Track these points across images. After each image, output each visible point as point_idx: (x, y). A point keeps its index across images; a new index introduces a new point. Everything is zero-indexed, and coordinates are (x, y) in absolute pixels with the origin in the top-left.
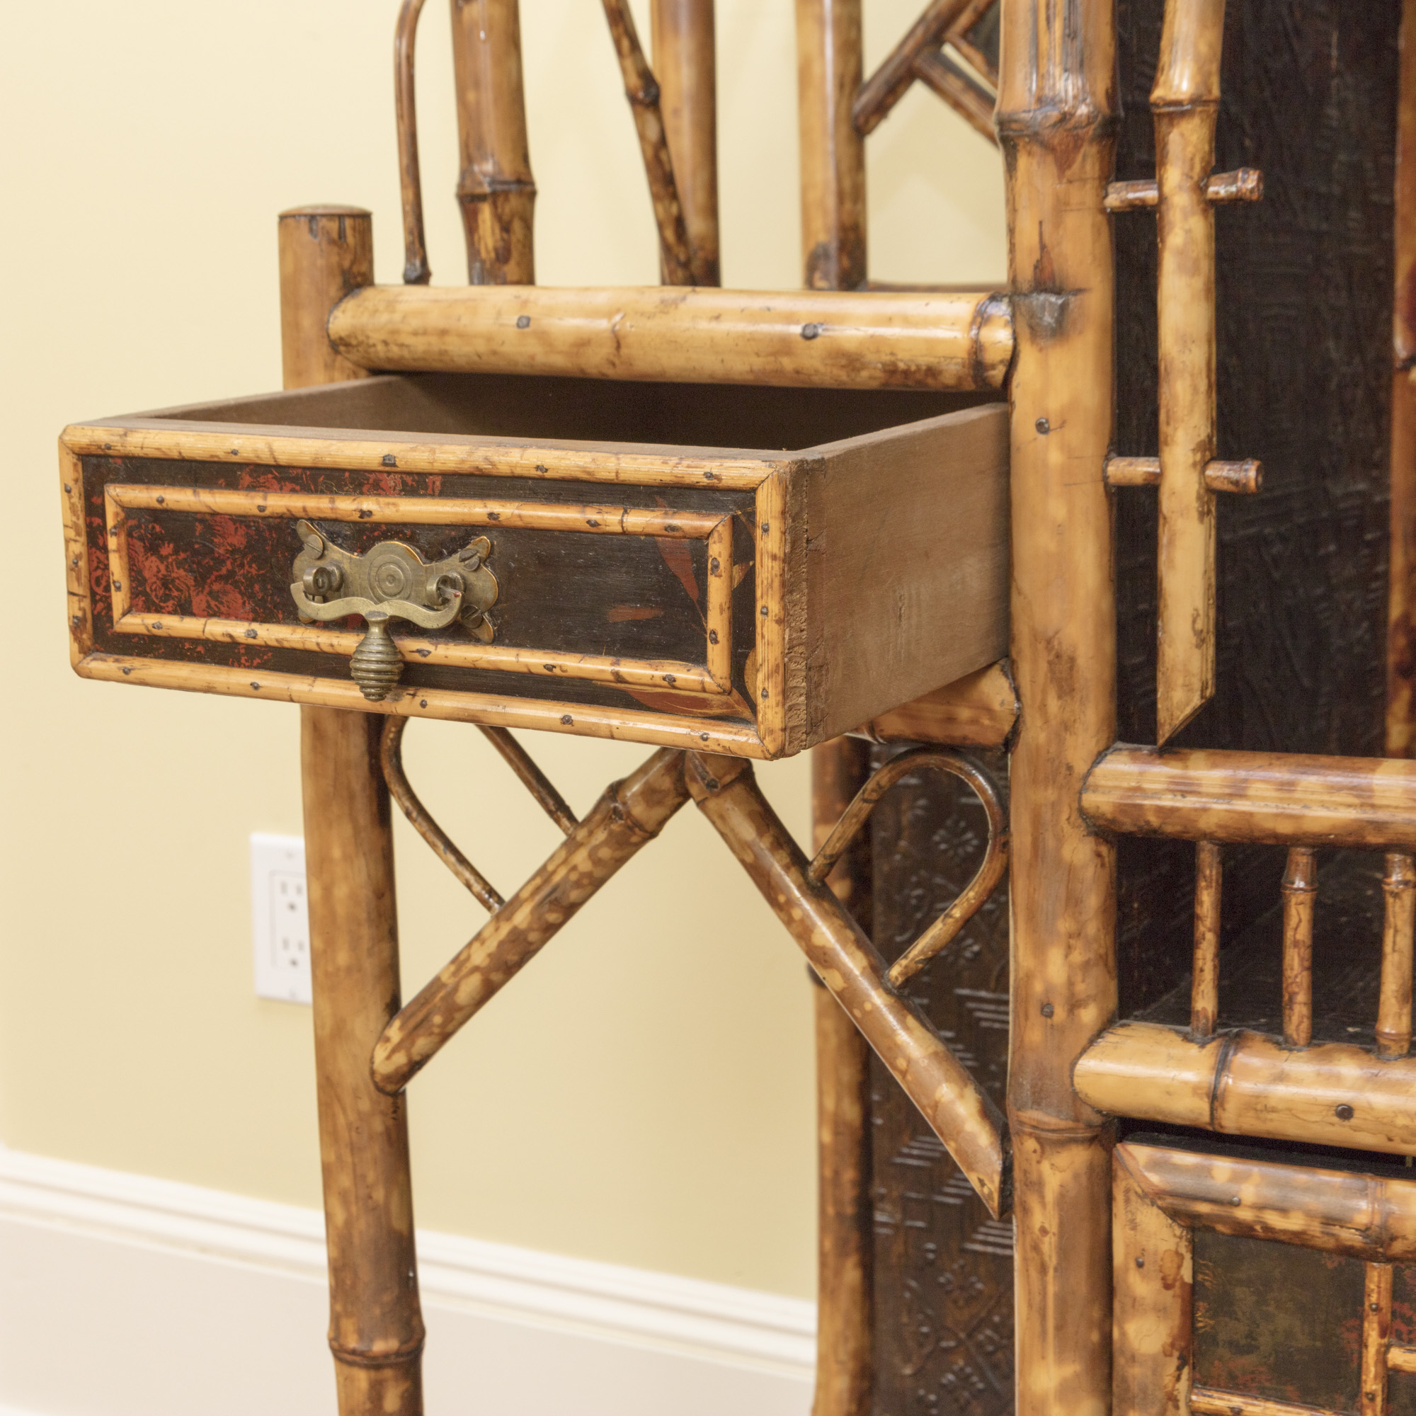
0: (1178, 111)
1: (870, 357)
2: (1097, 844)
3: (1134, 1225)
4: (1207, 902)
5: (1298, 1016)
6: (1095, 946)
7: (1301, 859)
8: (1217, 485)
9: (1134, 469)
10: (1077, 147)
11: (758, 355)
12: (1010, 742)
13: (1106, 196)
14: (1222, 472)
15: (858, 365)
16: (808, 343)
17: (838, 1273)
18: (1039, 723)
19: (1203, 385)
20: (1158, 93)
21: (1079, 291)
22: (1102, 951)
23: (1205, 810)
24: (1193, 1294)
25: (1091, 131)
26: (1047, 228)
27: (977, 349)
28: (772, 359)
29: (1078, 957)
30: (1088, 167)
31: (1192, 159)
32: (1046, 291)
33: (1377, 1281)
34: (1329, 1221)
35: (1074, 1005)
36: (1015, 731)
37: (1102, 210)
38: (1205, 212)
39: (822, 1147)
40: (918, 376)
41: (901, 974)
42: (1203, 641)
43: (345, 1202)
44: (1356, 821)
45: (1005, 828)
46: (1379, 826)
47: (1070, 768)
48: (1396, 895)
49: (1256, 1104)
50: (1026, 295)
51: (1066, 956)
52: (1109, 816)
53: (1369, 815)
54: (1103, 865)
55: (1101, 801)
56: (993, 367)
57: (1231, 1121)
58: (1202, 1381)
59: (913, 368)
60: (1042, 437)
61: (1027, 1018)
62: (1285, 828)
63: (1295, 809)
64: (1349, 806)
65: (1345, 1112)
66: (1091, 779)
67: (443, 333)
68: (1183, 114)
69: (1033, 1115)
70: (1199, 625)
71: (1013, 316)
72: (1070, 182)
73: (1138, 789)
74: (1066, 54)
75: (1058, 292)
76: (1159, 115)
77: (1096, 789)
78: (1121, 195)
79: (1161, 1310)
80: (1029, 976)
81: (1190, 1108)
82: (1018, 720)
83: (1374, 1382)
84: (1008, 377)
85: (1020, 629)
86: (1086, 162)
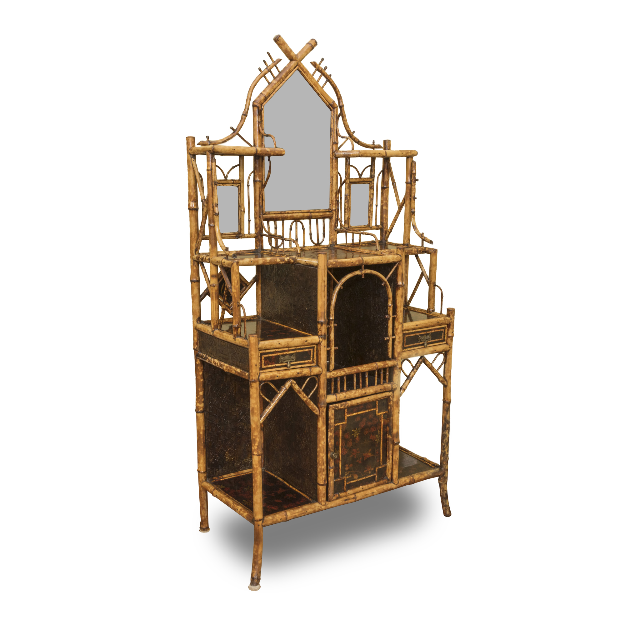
0: (332, 320)
1: (310, 343)
3: (332, 412)
4: (333, 383)
5: (339, 391)
7: (340, 378)
8: (335, 349)
9: (329, 349)
11: (301, 344)
19: (334, 341)
20: (330, 319)
23: (334, 376)
24: (334, 416)
26: (325, 330)
27: (319, 340)
31: (333, 324)
33: (346, 410)
35: (325, 395)
36: (322, 373)
38: (334, 327)
40: (313, 344)
41: (310, 396)
45: (319, 380)
46: (346, 374)
50: (323, 336)
52: (327, 378)
57: (338, 400)
58: (335, 423)
62: (339, 376)
64: (344, 373)
69: (322, 405)
70: (334, 360)
71: (322, 338)
73: (329, 376)
77: (326, 376)
78: (328, 327)
79: (332, 418)
80: (323, 393)
81: (334, 400)
82: (322, 371)
83: (346, 418)
84: (321, 343)
85: (322, 363)
86: (326, 325)
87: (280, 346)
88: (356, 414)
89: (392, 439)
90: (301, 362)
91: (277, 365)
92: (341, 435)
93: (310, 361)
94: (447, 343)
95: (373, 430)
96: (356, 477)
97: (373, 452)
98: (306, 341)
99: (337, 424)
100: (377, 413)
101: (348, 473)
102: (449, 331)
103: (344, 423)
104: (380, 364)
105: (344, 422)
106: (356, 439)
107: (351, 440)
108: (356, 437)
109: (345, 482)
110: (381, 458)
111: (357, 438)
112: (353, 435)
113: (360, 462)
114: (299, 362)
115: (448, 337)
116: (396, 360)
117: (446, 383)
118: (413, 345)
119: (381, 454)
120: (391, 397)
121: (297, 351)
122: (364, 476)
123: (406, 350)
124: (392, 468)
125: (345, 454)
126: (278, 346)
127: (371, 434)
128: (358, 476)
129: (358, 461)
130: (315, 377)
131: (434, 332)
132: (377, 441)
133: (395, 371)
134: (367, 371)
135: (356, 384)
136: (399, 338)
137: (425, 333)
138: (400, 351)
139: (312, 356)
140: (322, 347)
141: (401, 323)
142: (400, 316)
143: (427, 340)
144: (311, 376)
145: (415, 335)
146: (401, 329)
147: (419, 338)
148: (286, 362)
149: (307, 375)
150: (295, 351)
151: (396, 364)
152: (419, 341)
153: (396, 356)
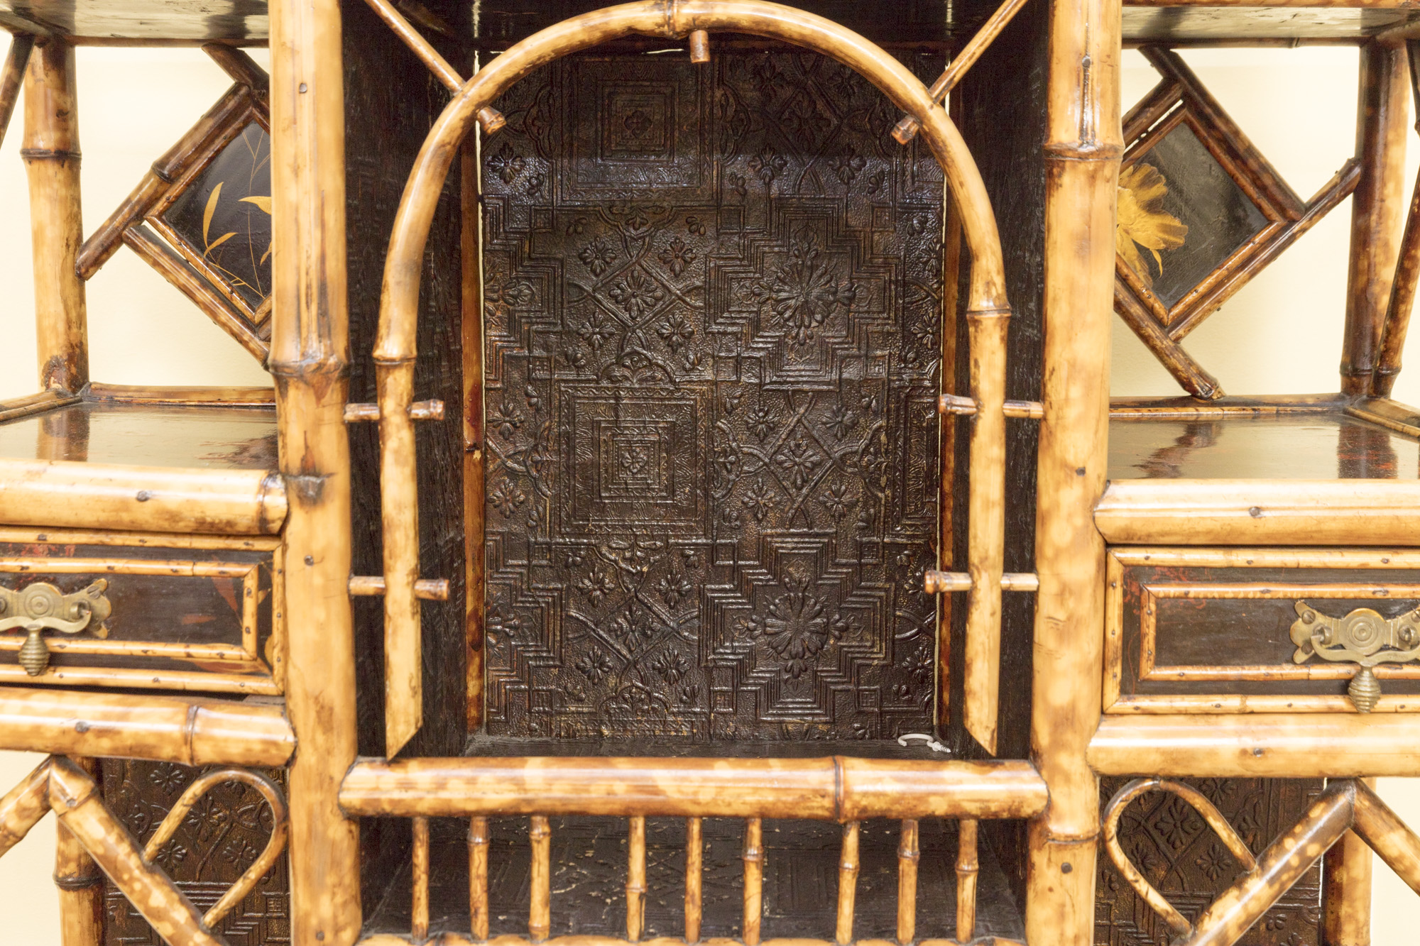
0: (392, 365)
1: (186, 514)
2: (350, 824)
4: (421, 855)
5: (481, 920)
6: (350, 890)
7: (479, 824)
8: (423, 595)
9: (367, 585)
10: (328, 385)
11: (104, 511)
12: (290, 762)
13: (345, 413)
14: (425, 587)
15: (177, 519)
16: (141, 504)
18: (310, 750)
19: (411, 533)
20: (378, 353)
21: (330, 475)
22: (354, 893)
23: (421, 799)
25: (336, 374)
26: (309, 435)
27: (262, 510)
28: (114, 514)
29: (339, 899)
30: (335, 397)
31: (402, 395)
32: (309, 474)
35: (337, 930)
36: (294, 757)
37: (343, 423)
38: (410, 426)
40: (220, 526)
41: (214, 919)
42: (416, 693)
44: (515, 800)
45: (286, 817)
46: (529, 802)
47: (331, 778)
48: (539, 842)
50: (295, 477)
51: (332, 899)
52: (358, 807)
53: (523, 796)
54: (353, 837)
55: (353, 796)
56: (273, 521)
59: (217, 521)
60: (308, 568)
61: (306, 941)
62: (471, 807)
63: (478, 795)
64: (511, 791)
66: (345, 785)
68: (395, 367)
70: (414, 683)
71: (286, 489)
72: (324, 406)
73: (376, 789)
74: (320, 326)
75: (317, 475)
76: (380, 366)
77: (349, 789)
78: (356, 412)
80: (307, 915)
82: (296, 748)
84: (285, 527)
85: (296, 690)
86: (334, 393)
90: (158, 649)
93: (230, 652)
98: (144, 498)
104: (873, 781)
116: (1038, 770)
118: (1232, 672)
121: (121, 565)
123: (1145, 702)
130: (250, 776)
133: (1039, 858)
134: (743, 810)
135: (641, 896)
136: (1064, 592)
137: (1366, 591)
138: (1073, 707)
139: (249, 620)
140: (294, 562)
141: (1082, 472)
142: (1072, 413)
143: (1385, 656)
144: (212, 767)
145: (1252, 590)
146: (1079, 521)
147: (1300, 630)
148: (20, 631)
149: (166, 753)
150: (99, 565)
151: (1040, 805)
152: (1300, 657)
153: (1043, 732)
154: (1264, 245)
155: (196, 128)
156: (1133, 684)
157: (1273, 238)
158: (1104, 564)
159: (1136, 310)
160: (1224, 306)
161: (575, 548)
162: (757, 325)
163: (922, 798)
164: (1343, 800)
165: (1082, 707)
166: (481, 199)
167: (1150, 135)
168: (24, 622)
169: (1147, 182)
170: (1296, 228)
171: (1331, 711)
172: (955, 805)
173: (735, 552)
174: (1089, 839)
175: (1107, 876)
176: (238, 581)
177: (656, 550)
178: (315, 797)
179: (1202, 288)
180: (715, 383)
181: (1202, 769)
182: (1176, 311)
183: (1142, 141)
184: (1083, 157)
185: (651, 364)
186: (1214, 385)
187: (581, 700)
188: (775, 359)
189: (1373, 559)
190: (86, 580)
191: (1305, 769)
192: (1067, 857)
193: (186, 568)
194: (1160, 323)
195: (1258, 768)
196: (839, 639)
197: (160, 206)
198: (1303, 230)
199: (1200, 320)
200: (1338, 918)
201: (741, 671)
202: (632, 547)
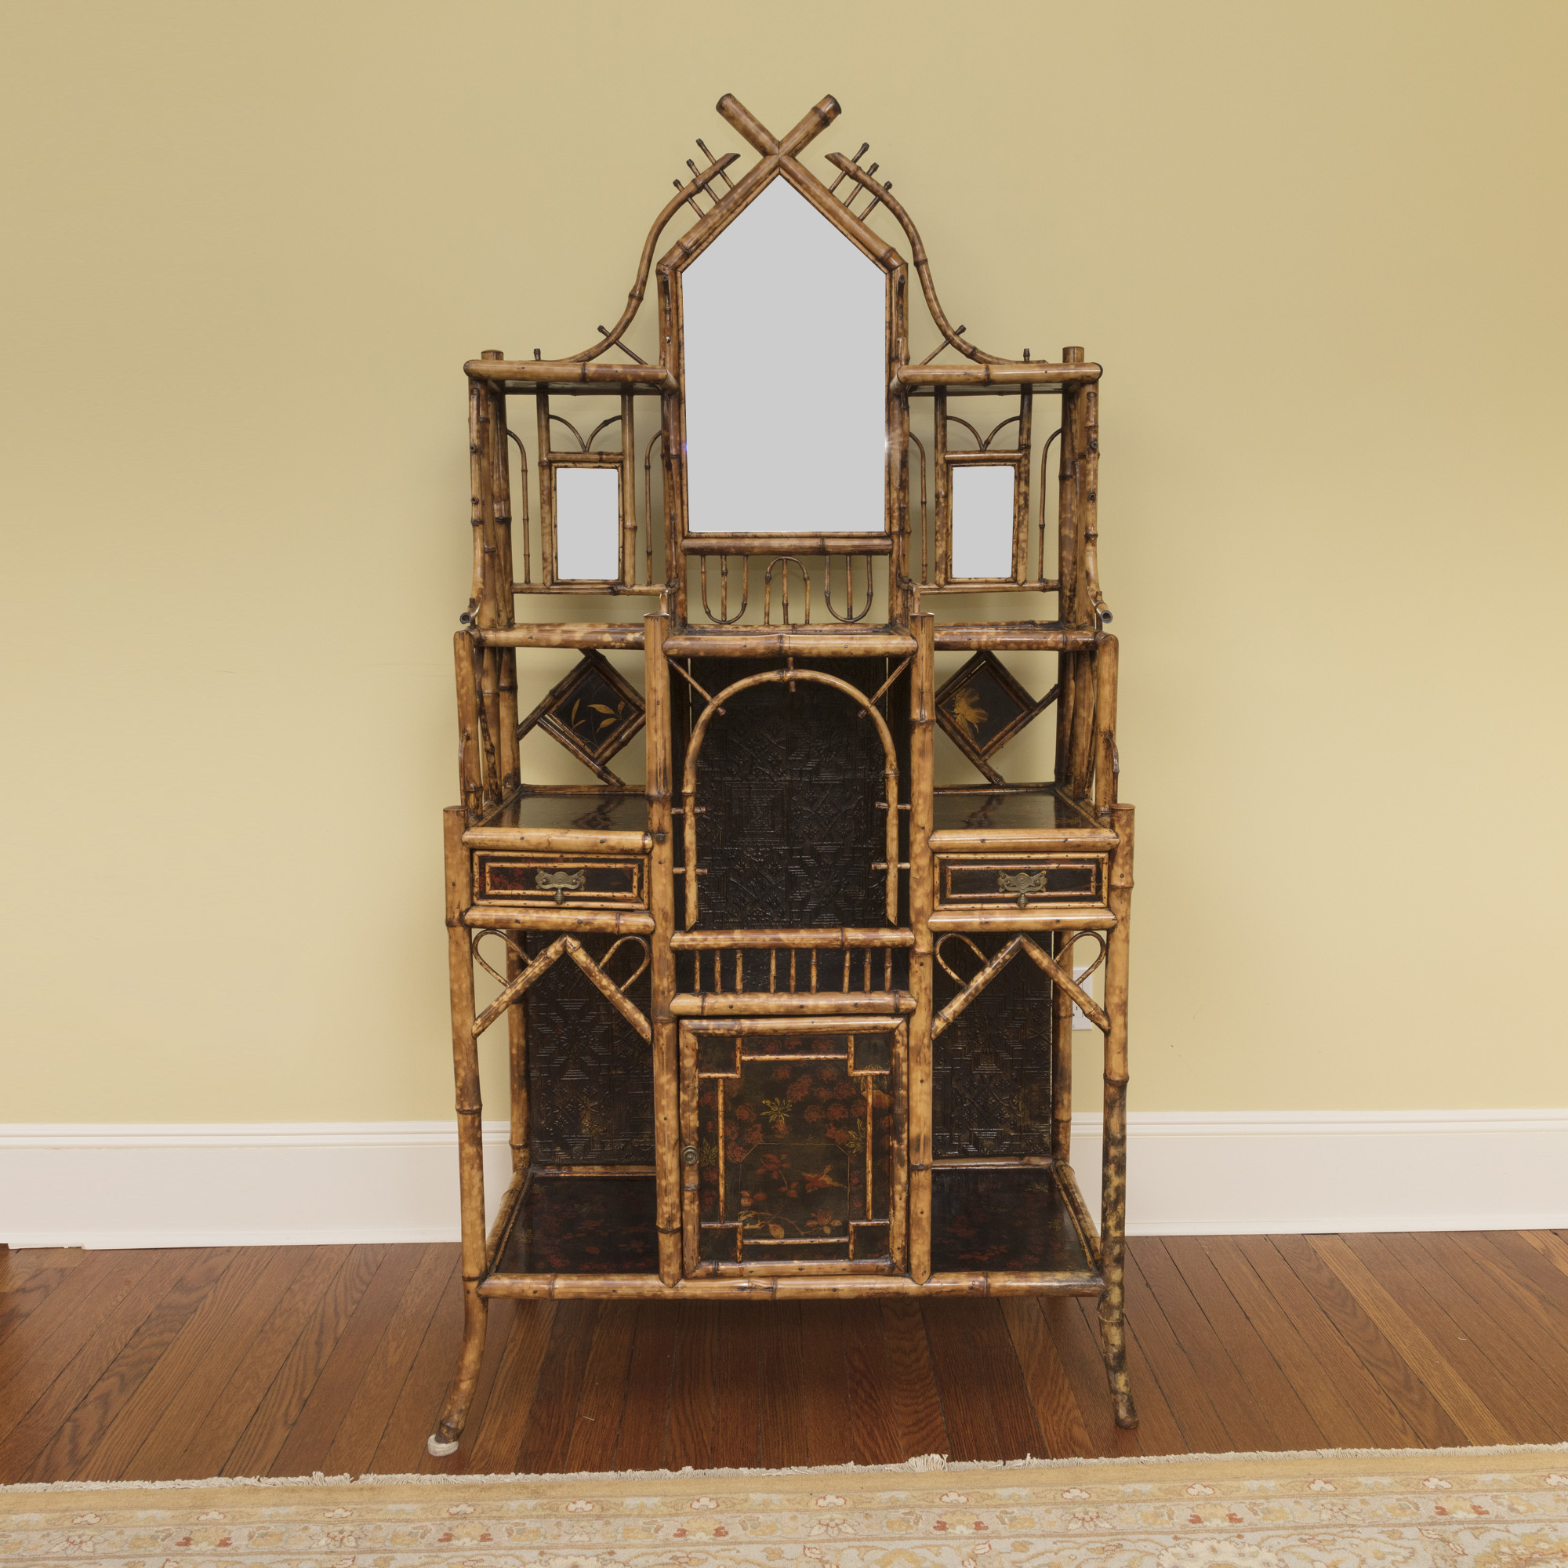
0: (688, 795)
1: (616, 847)
2: (673, 954)
4: (698, 964)
5: (719, 988)
6: (672, 977)
7: (718, 953)
8: (698, 874)
9: (680, 870)
10: (666, 802)
11: (588, 846)
12: (653, 932)
13: (671, 812)
14: (699, 871)
15: (613, 849)
16: (602, 844)
17: (519, 1094)
18: (660, 928)
19: (695, 853)
20: (683, 791)
21: (667, 834)
22: (674, 978)
23: (697, 944)
24: (698, 1052)
25: (669, 799)
26: (660, 820)
27: (644, 845)
28: (592, 847)
29: (670, 980)
31: (691, 805)
32: (660, 833)
33: (739, 1042)
34: (729, 1030)
35: (669, 992)
36: (657, 931)
37: (673, 815)
38: (694, 815)
39: (512, 1055)
40: (627, 851)
41: (625, 988)
42: (696, 908)
43: (464, 1069)
44: (731, 945)
45: (651, 951)
46: (736, 945)
47: (667, 938)
48: (739, 959)
49: (712, 1008)
50: (655, 834)
51: (666, 980)
52: (675, 947)
53: (733, 943)
54: (674, 959)
55: (674, 944)
56: (647, 850)
57: (706, 1012)
58: (701, 1071)
59: (626, 849)
60: (658, 865)
61: (656, 996)
62: (716, 947)
63: (717, 942)
64: (729, 941)
65: (731, 1007)
66: (671, 940)
67: (498, 841)
69: (660, 1017)
70: (695, 905)
71: (652, 838)
72: (665, 810)
73: (682, 941)
74: (663, 782)
75: (662, 833)
76: (684, 795)
77: (673, 942)
78: (674, 811)
79: (692, 1056)
80: (659, 986)
81: (696, 1010)
82: (655, 927)
83: (738, 1065)
84: (651, 851)
85: (655, 907)
86: (668, 806)
87: (524, 845)
88: (773, 1057)
89: (905, 1153)
90: (603, 894)
91: (528, 892)
92: (721, 1108)
93: (628, 895)
94: (1109, 907)
95: (837, 1113)
96: (779, 1231)
97: (840, 1175)
98: (602, 842)
99: (709, 1074)
100: (850, 1070)
101: (750, 1215)
102: (1113, 873)
103: (730, 1075)
104: (855, 935)
105: (732, 1073)
106: (777, 1126)
107: (759, 1126)
108: (774, 1123)
109: (739, 1237)
110: (869, 1198)
111: (781, 1125)
112: (764, 1113)
113: (793, 1194)
114: (595, 894)
115: (1111, 888)
116: (911, 930)
117: (1105, 1023)
118: (978, 896)
119: (869, 1188)
120: (897, 1033)
121: (589, 865)
122: (807, 1236)
123: (948, 907)
124: (908, 1236)
125: (738, 1160)
126: (519, 844)
127: (831, 1124)
128: (785, 1231)
129: (784, 1189)
130: (638, 938)
131: (1058, 870)
132: (853, 1149)
133: (913, 961)
134: (810, 946)
135: (775, 977)
136: (918, 869)
137: (1024, 866)
138: (922, 908)
139: (635, 884)
140: (654, 863)
141: (923, 828)
142: (920, 808)
143: (1030, 889)
144: (625, 935)
145: (983, 867)
146: (923, 845)
147: (1001, 881)
148: (554, 889)
149: (610, 930)
150: (582, 865)
151: (912, 942)
152: (1001, 890)
153: (913, 918)
154: (1020, 721)
155: (569, 676)
156: (944, 900)
157: (1024, 718)
158: (932, 859)
159: (967, 748)
160: (1005, 746)
161: (732, 852)
162: (808, 757)
163: (872, 941)
164: (1017, 940)
165: (925, 908)
166: (691, 705)
167: (972, 675)
168: (556, 886)
169: (971, 695)
170: (1034, 714)
171: (1012, 909)
172: (883, 943)
173: (800, 852)
174: (929, 954)
175: (936, 967)
176: (631, 870)
177: (767, 852)
178: (662, 944)
179: (995, 739)
180: (791, 781)
181: (968, 929)
182: (984, 749)
183: (969, 678)
184: (921, 724)
185: (764, 774)
186: (1001, 778)
187: (735, 917)
188: (816, 771)
189: (1025, 856)
190: (577, 870)
191: (1003, 928)
192: (922, 960)
193: (613, 866)
194: (978, 754)
195: (987, 928)
196: (845, 889)
197: (554, 709)
198: (1037, 715)
199: (994, 753)
200: (1058, 1004)
201: (803, 903)
202: (757, 851)
